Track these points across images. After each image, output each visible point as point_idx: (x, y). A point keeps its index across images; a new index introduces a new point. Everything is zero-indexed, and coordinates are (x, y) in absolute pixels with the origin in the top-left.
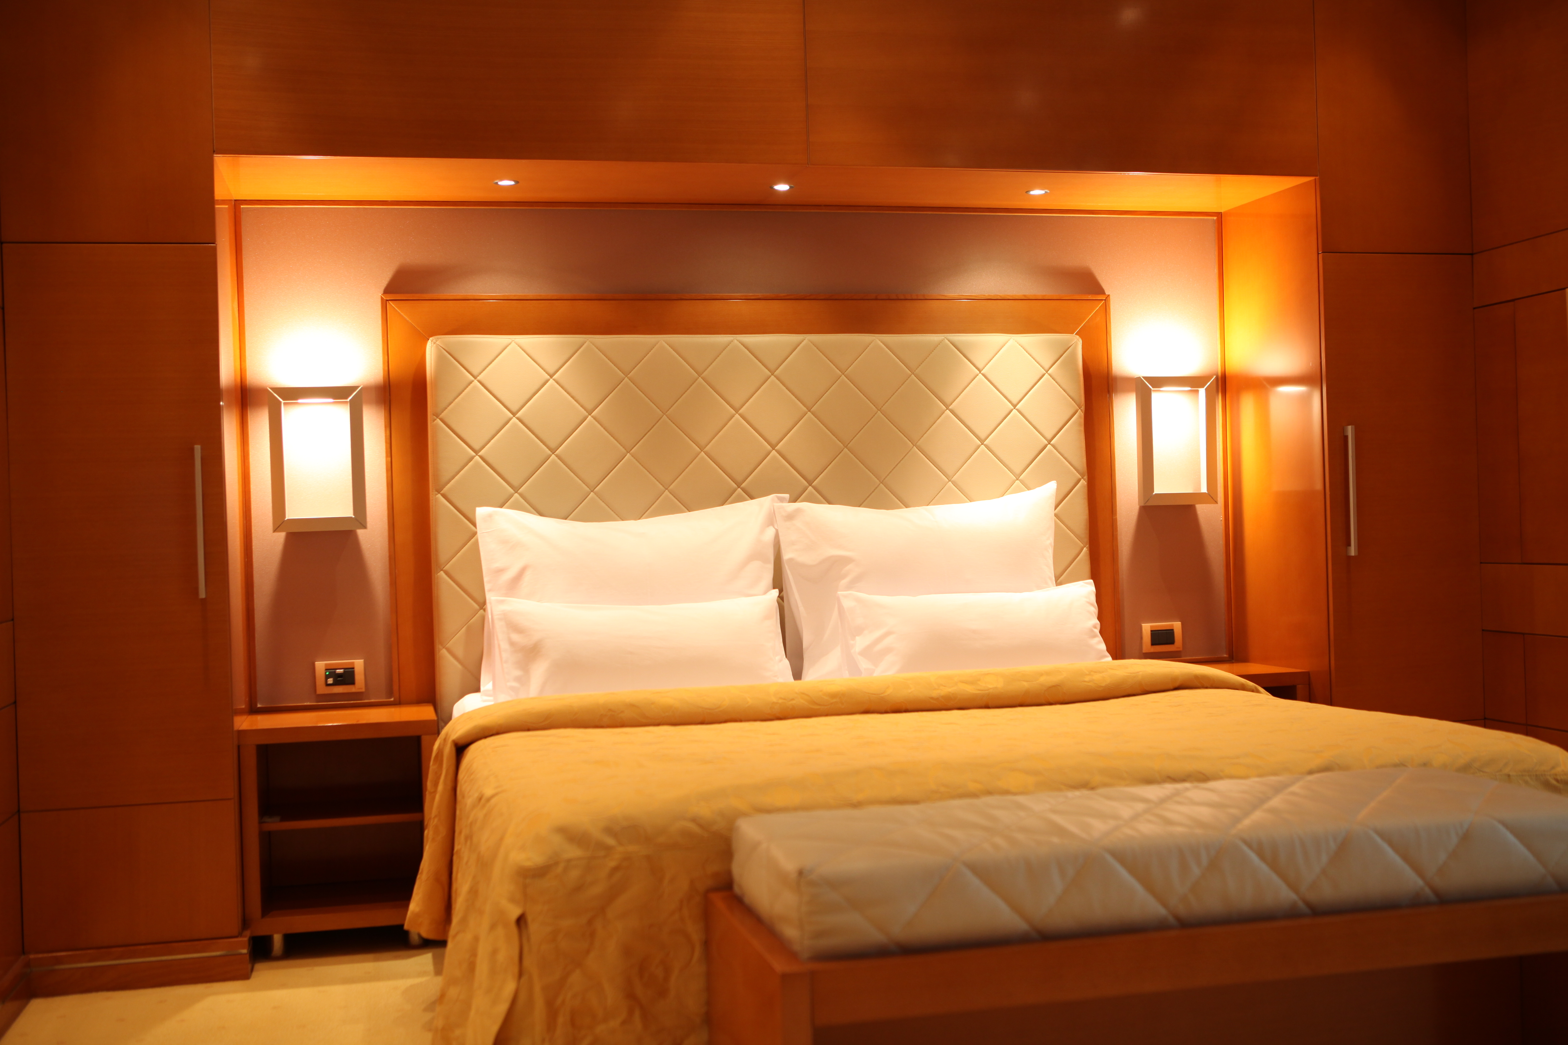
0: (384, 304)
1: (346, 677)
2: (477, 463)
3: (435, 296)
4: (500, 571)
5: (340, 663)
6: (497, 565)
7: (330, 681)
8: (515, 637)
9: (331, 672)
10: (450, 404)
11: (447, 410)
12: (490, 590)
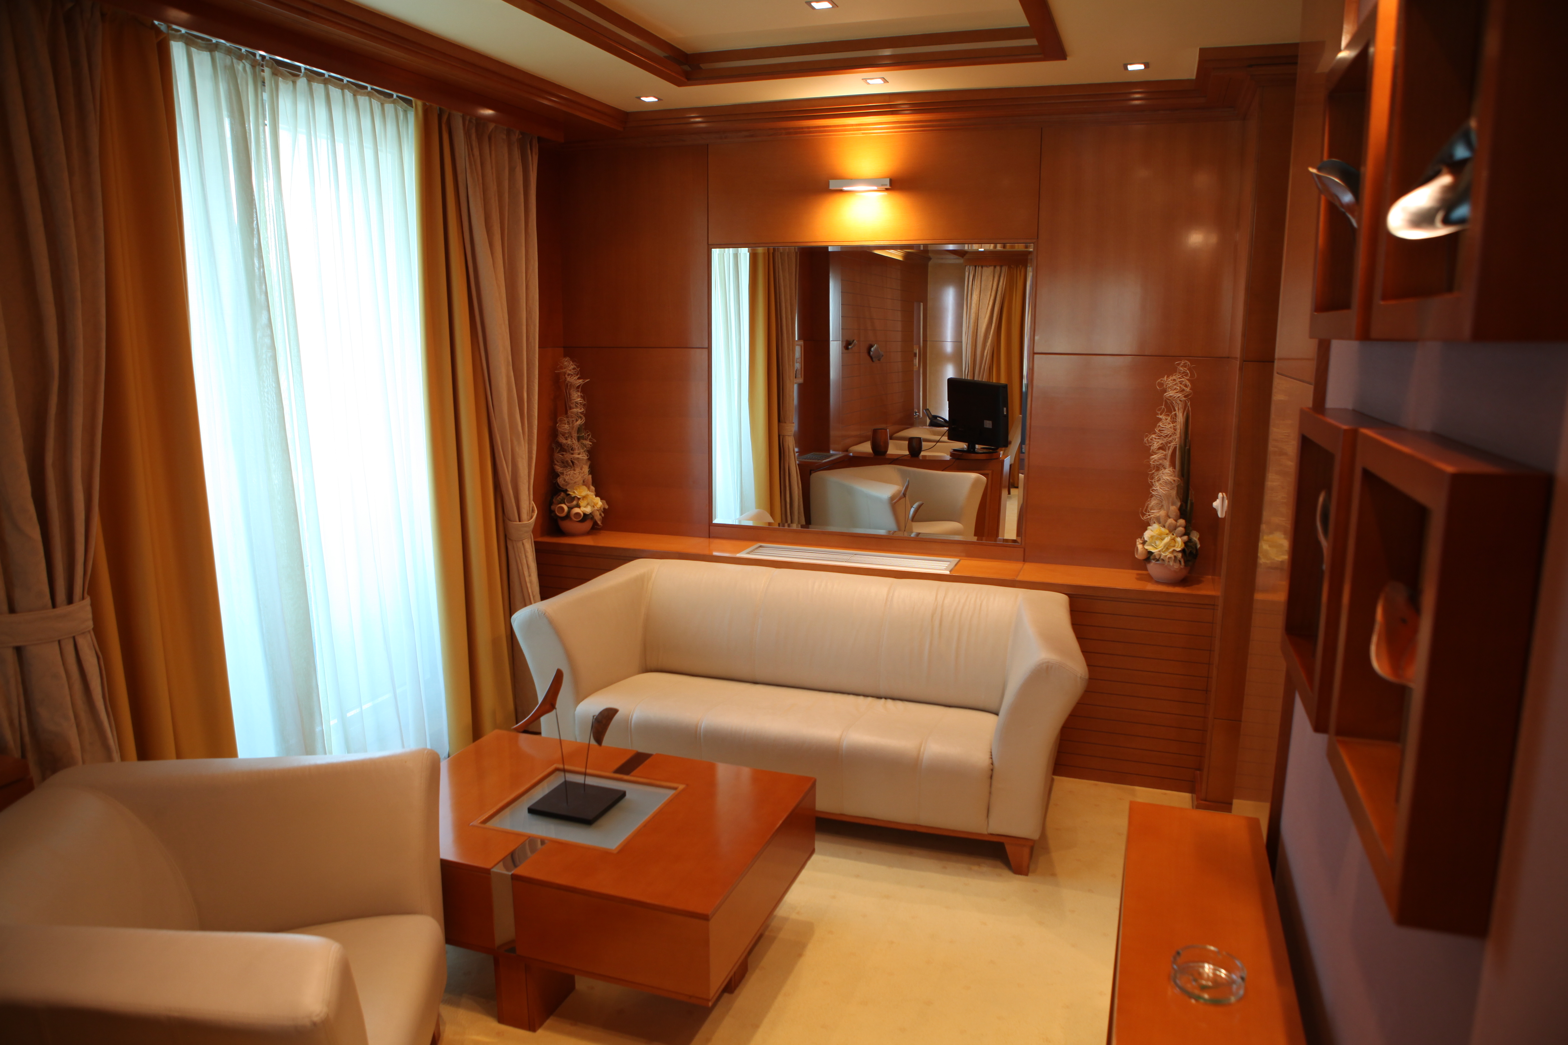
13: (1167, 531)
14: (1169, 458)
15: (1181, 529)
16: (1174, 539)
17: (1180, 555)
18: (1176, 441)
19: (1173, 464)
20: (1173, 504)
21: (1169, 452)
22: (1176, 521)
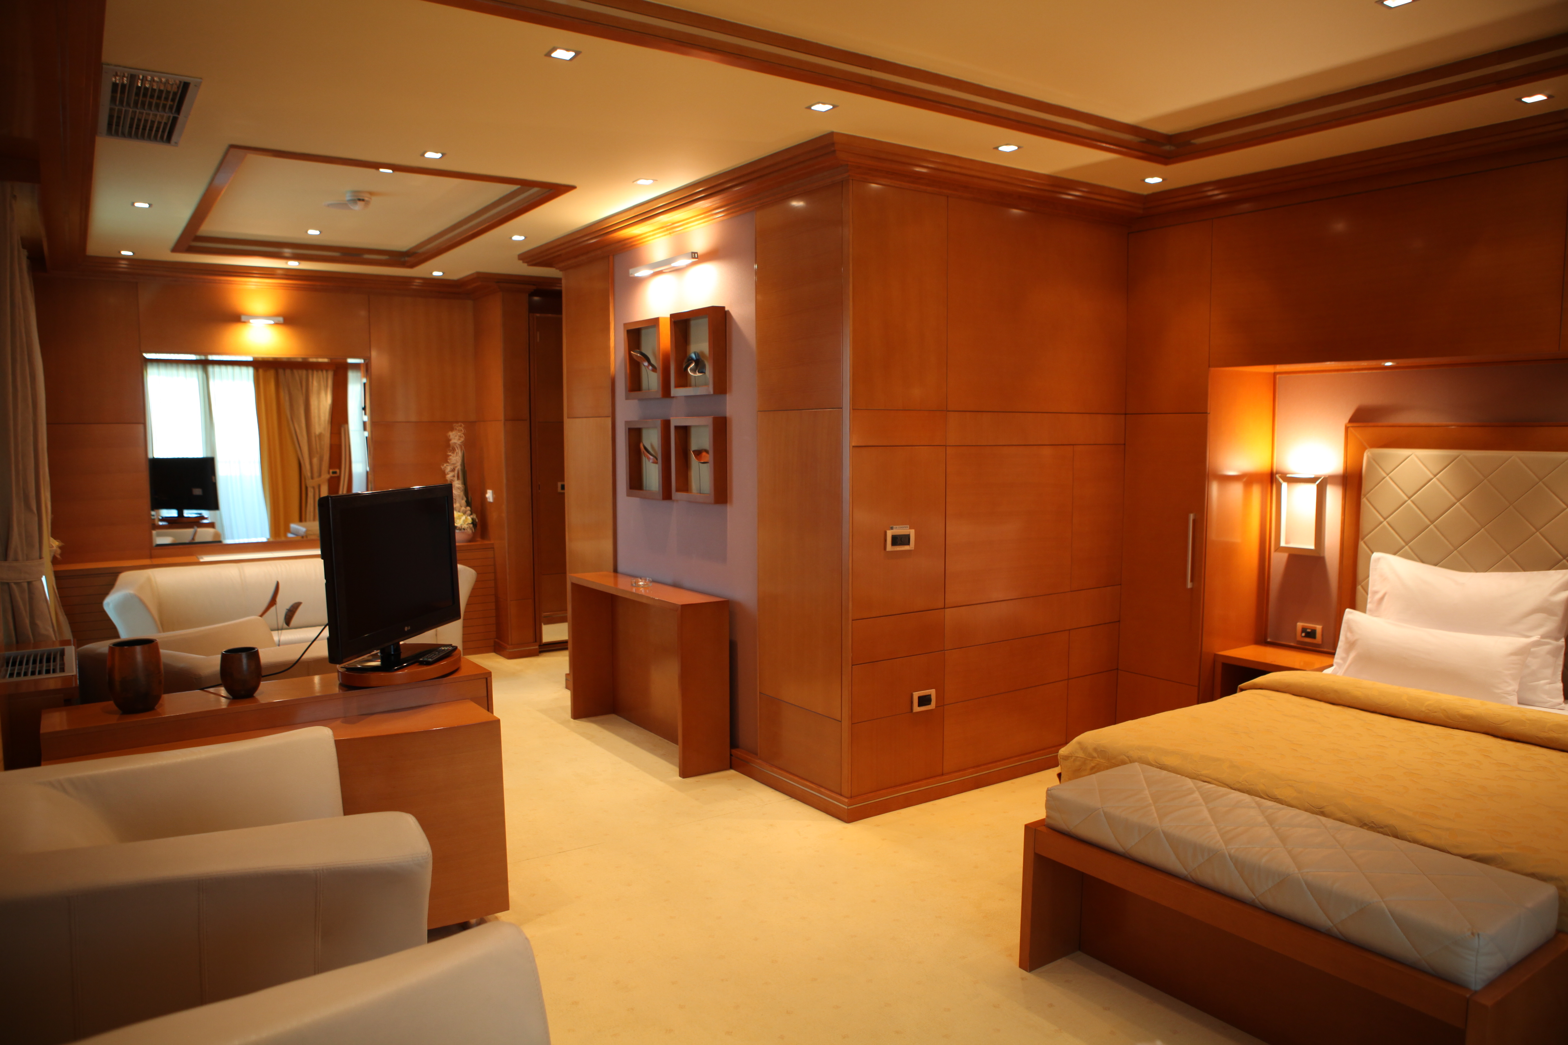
0: (1347, 428)
1: (1311, 634)
2: (1384, 526)
3: (1380, 424)
4: (1376, 592)
5: (1310, 625)
6: (1375, 589)
7: (1303, 634)
8: (1349, 635)
9: (1304, 630)
10: (1372, 489)
11: (1369, 494)
12: (1370, 603)
13: (462, 514)
14: (456, 476)
15: (469, 512)
16: (466, 518)
17: (471, 526)
18: (459, 467)
19: (458, 478)
20: (462, 499)
21: (456, 472)
22: (466, 508)
